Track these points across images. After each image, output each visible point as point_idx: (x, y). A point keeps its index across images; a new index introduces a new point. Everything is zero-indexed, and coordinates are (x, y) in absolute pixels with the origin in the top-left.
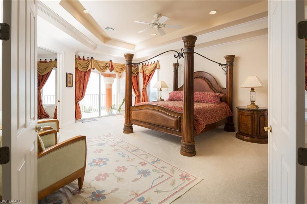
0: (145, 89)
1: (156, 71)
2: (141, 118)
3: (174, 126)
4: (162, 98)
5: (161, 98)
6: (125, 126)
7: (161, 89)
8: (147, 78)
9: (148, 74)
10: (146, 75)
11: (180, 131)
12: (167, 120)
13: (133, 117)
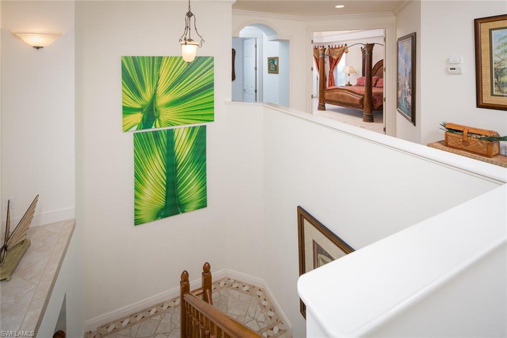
0: (331, 73)
1: (344, 54)
2: (333, 98)
3: (358, 103)
4: (351, 83)
5: (349, 83)
6: (319, 105)
7: (349, 75)
8: (334, 62)
9: (335, 57)
10: (332, 58)
11: (363, 107)
12: (354, 99)
13: (326, 98)
